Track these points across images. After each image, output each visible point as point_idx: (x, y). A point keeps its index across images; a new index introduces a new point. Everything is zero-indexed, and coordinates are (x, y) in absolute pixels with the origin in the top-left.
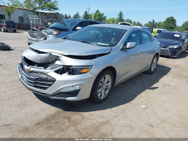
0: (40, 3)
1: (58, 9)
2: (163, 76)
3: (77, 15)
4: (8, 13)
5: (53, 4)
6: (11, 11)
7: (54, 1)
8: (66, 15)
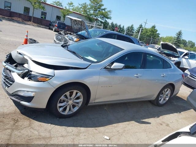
0: (95, 11)
1: (110, 19)
2: (172, 113)
3: (132, 27)
4: (64, 15)
5: (107, 13)
6: (66, 14)
7: (109, 10)
8: (120, 26)
